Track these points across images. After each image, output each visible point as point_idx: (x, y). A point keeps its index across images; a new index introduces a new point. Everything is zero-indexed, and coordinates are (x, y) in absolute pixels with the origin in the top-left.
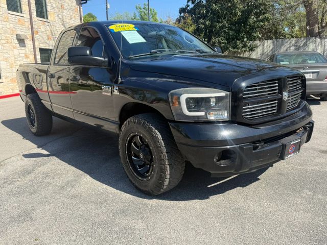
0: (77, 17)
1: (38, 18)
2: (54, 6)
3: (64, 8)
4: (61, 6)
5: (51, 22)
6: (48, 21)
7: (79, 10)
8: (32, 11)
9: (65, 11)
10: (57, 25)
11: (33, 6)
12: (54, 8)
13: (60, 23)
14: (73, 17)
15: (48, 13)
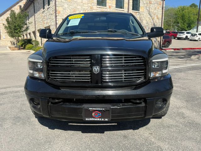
0: (160, 8)
1: (133, 11)
2: (145, 2)
3: (151, 4)
4: (150, 2)
5: (141, 13)
6: (139, 12)
7: (162, 3)
8: (130, 7)
9: (152, 5)
10: (145, 14)
11: (131, 3)
12: (144, 4)
13: (147, 13)
14: (157, 8)
15: (140, 7)
